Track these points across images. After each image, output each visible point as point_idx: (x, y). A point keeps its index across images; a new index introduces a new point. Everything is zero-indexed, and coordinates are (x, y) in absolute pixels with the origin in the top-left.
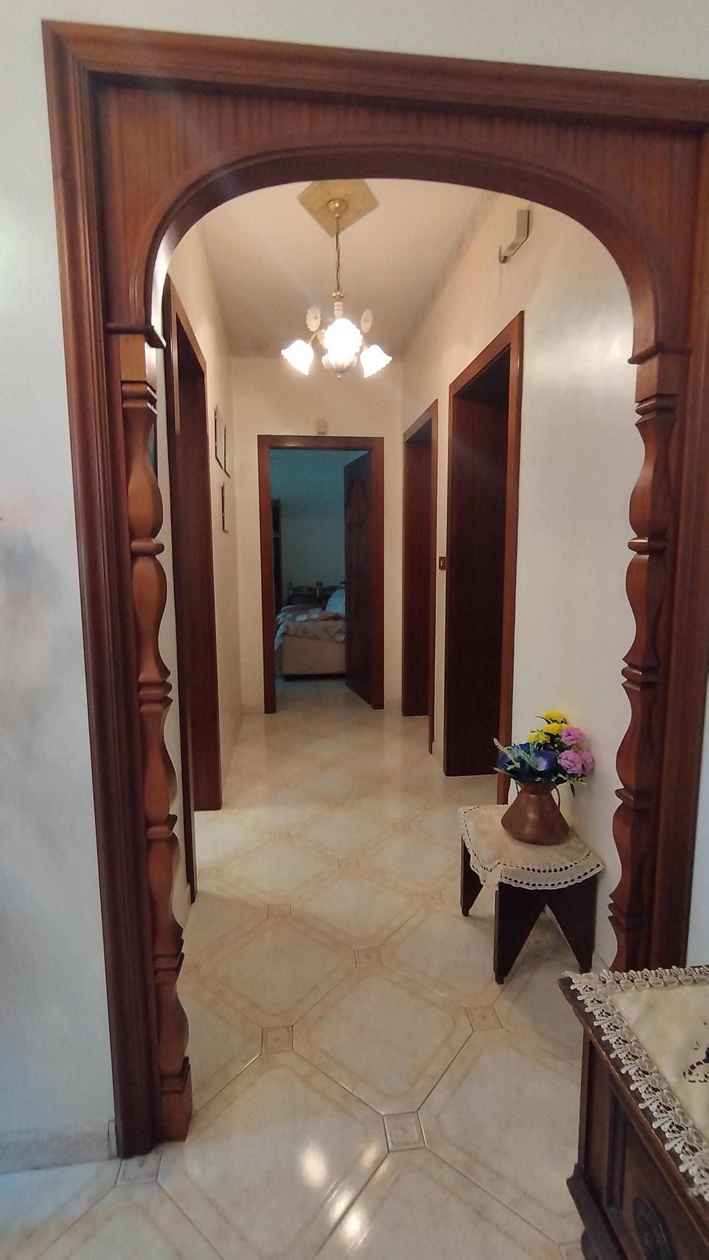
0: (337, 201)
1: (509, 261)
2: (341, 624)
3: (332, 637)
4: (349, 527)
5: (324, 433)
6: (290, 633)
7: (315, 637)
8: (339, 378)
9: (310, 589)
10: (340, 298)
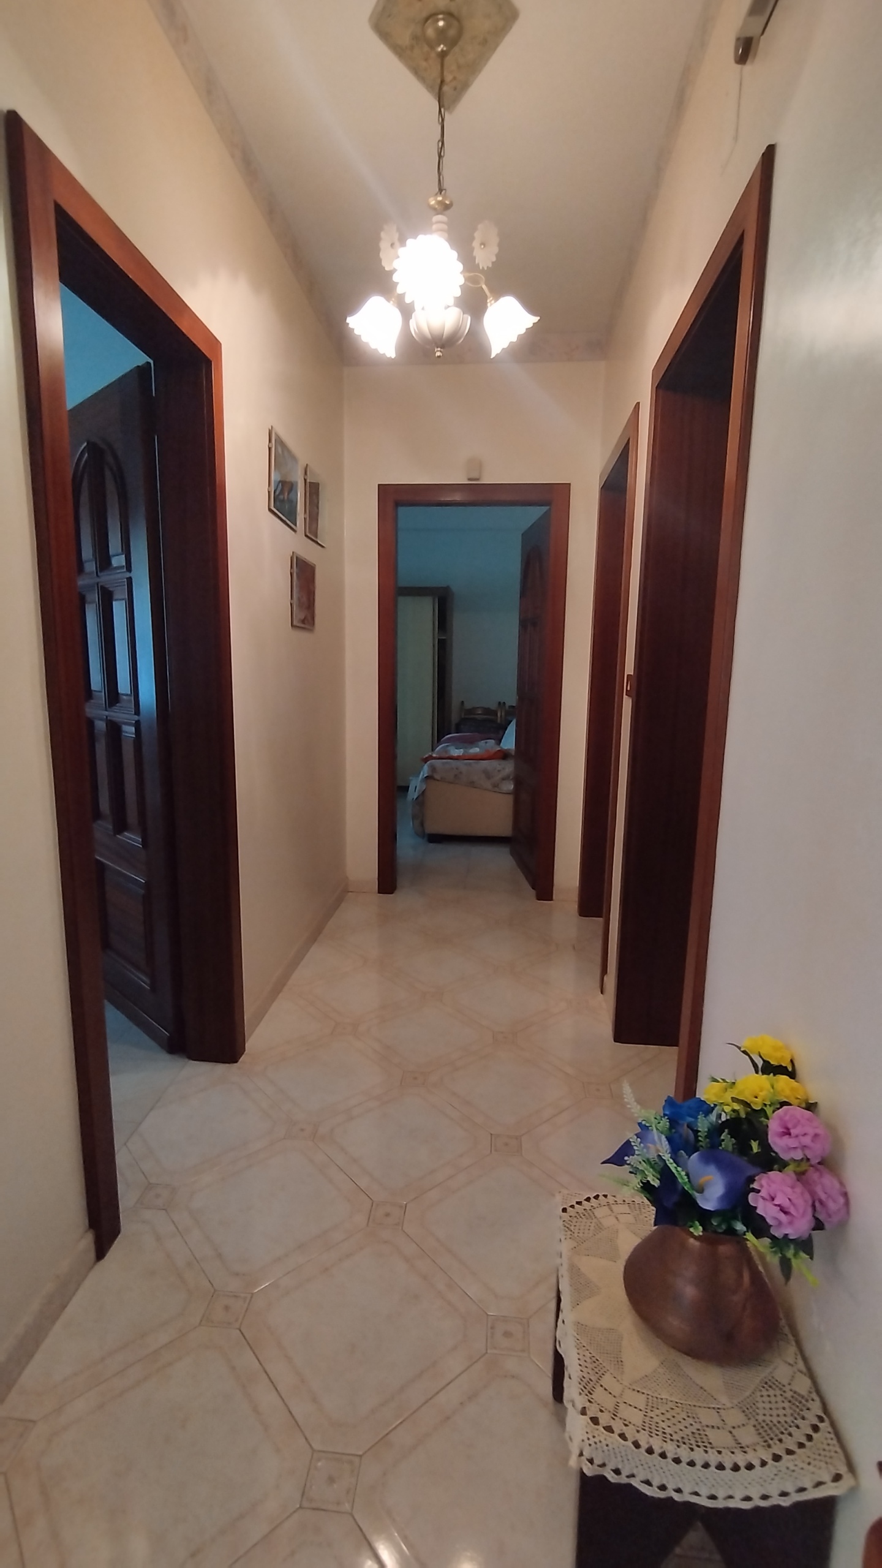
0: (441, 16)
1: (755, 54)
2: (508, 767)
3: (496, 786)
4: (524, 624)
5: (477, 479)
6: (437, 776)
7: (472, 784)
8: (439, 357)
9: (487, 711)
10: (445, 207)
